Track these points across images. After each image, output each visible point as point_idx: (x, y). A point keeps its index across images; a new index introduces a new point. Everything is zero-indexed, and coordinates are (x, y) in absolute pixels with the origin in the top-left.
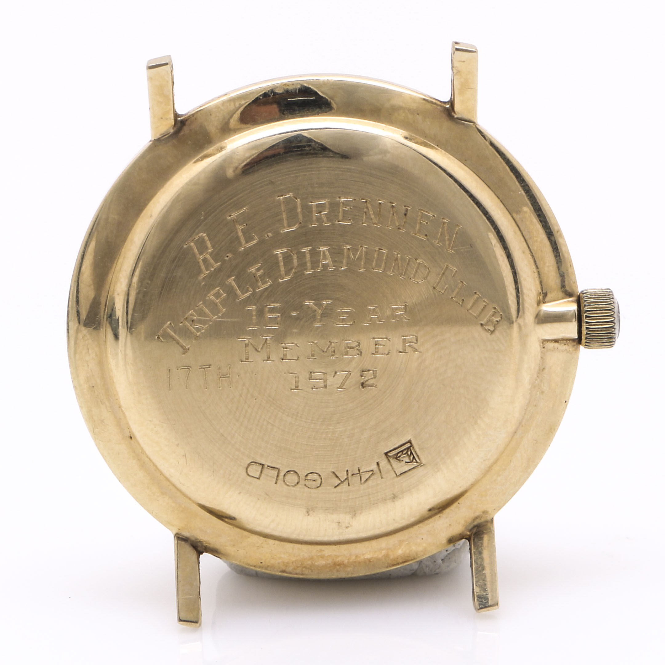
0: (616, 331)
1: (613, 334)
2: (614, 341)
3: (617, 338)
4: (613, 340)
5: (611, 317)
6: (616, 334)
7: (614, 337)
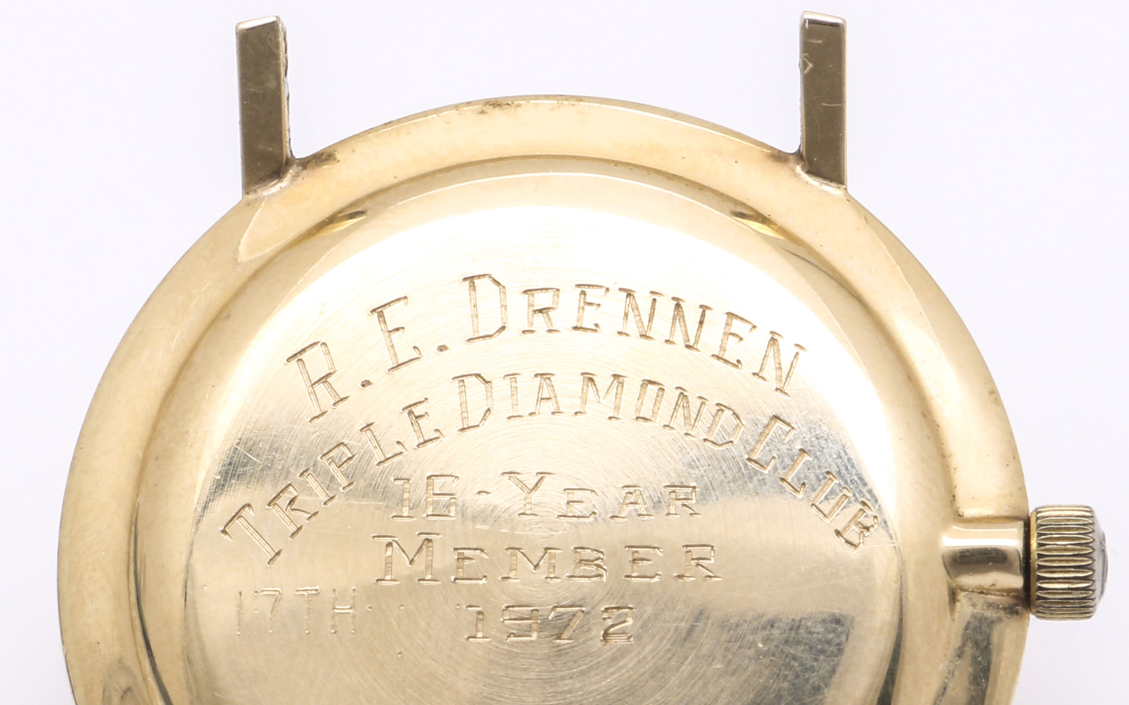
0: (1098, 586)
1: (1091, 590)
2: (1092, 605)
3: (1097, 598)
4: (1091, 603)
5: (1087, 557)
6: (1096, 592)
7: (1092, 597)
